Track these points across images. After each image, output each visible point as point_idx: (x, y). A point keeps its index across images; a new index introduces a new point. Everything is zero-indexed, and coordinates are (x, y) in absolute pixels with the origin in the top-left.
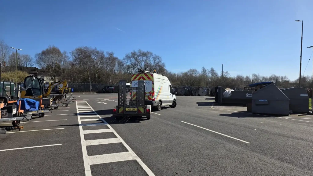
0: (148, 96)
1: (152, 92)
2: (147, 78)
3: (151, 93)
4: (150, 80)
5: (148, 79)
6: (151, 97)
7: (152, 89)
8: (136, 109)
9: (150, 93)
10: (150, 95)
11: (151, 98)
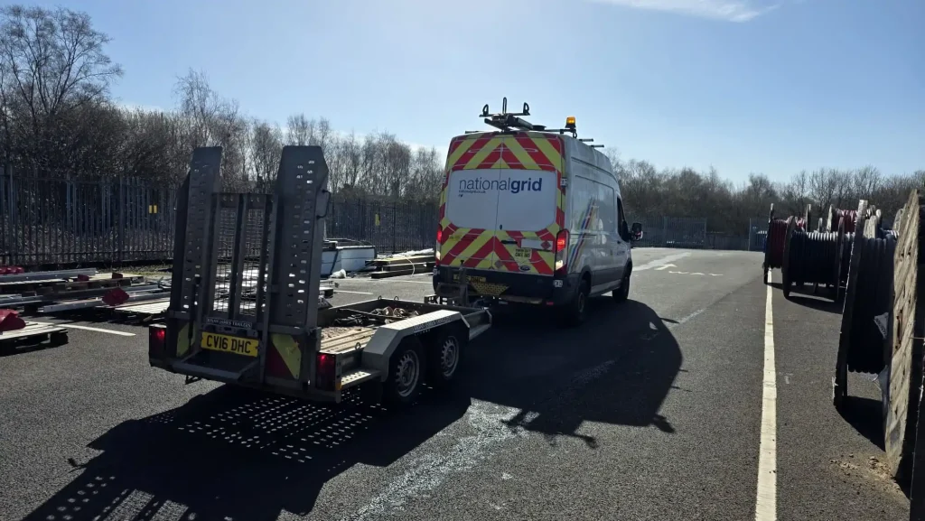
0: (535, 251)
1: (554, 230)
2: (533, 155)
3: (549, 237)
4: (544, 168)
5: (536, 166)
6: (547, 257)
7: (552, 216)
8: (253, 348)
9: (544, 234)
10: (546, 245)
11: (550, 264)
